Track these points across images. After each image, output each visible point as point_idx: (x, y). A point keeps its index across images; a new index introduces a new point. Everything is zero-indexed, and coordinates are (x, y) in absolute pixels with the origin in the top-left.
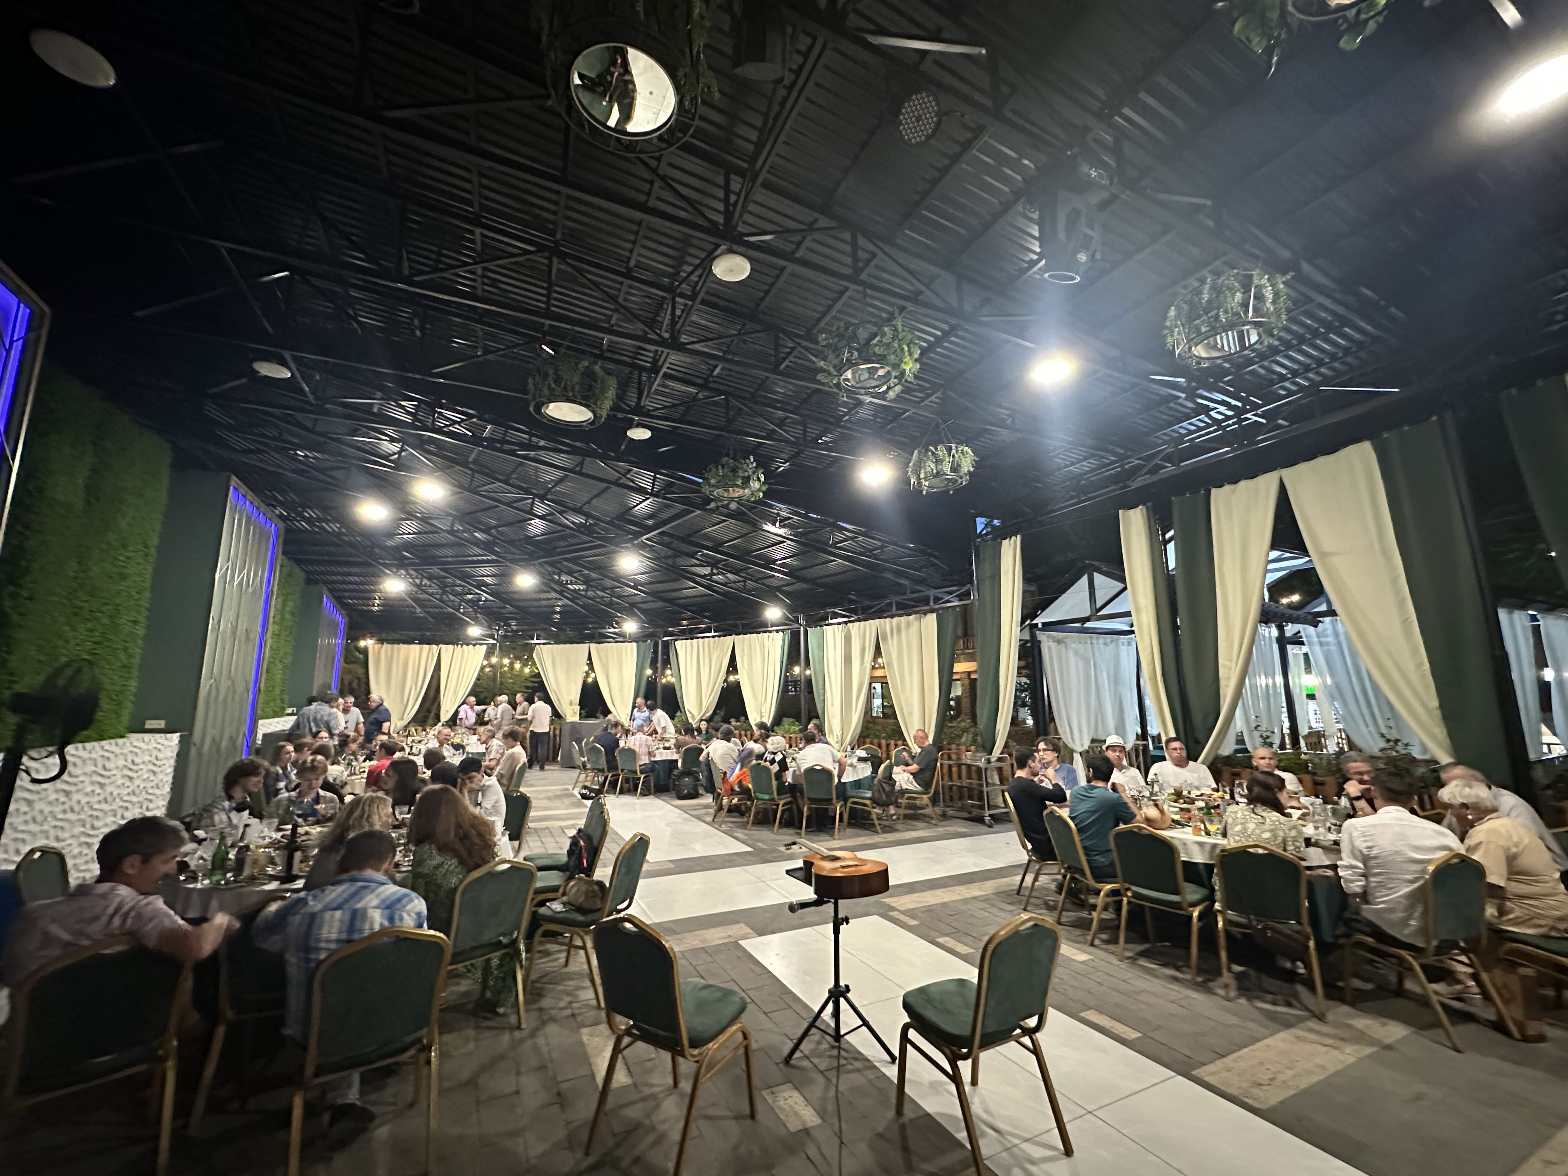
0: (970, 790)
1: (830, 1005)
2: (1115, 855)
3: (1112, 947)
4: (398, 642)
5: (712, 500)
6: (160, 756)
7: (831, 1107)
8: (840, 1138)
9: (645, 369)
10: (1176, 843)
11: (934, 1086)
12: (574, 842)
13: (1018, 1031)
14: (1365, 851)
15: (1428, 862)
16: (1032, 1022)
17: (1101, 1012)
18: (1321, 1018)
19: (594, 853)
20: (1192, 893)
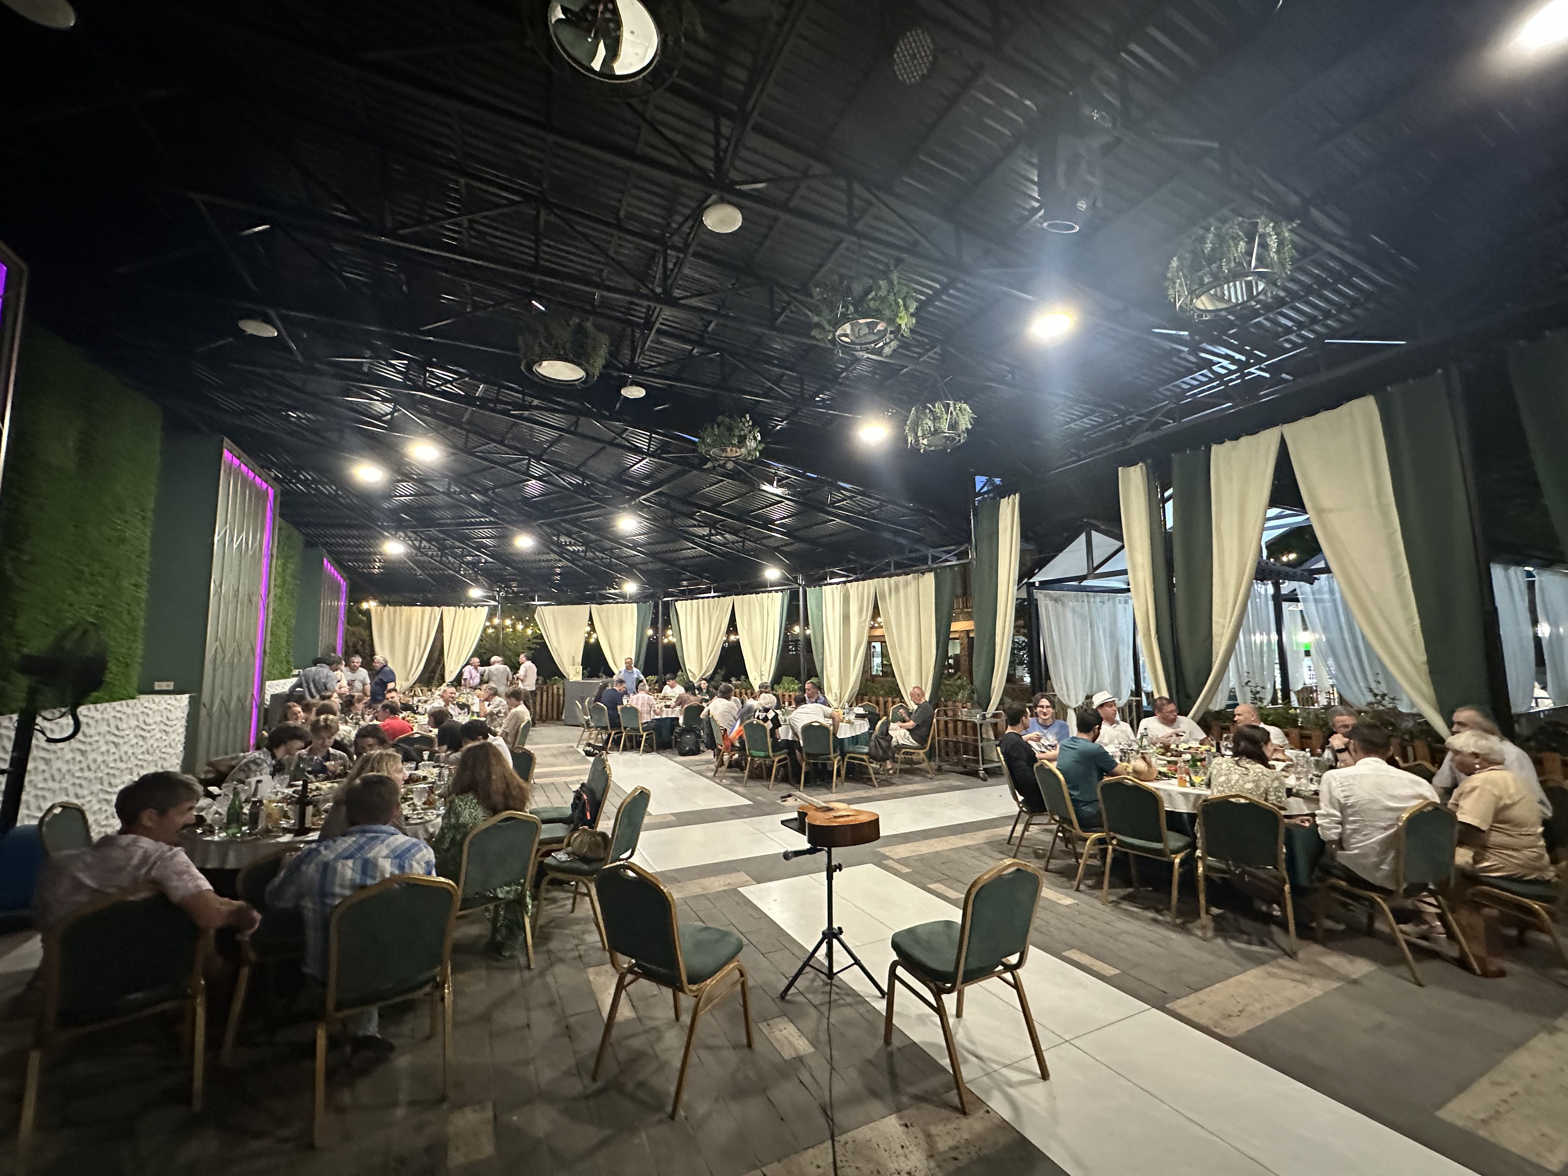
0: (965, 744)
1: (824, 946)
2: (1102, 806)
3: (1097, 893)
4: (401, 604)
5: (708, 460)
6: (171, 716)
7: (823, 1037)
8: (831, 1064)
9: (637, 325)
10: (1161, 794)
11: (921, 1019)
12: (578, 796)
13: (1000, 968)
14: (1342, 801)
15: (1403, 809)
16: (1014, 959)
17: (1082, 950)
18: (1292, 955)
19: (597, 806)
20: (1174, 840)
